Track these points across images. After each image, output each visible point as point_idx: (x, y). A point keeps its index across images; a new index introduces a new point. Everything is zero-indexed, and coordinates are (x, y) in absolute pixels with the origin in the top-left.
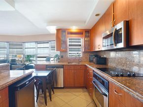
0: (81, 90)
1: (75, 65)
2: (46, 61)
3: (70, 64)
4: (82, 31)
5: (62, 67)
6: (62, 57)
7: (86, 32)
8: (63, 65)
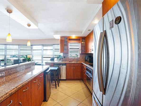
0: (78, 81)
1: (75, 63)
2: (51, 60)
3: (71, 62)
4: (79, 38)
5: (65, 64)
6: (64, 57)
7: (82, 38)
8: (66, 63)
